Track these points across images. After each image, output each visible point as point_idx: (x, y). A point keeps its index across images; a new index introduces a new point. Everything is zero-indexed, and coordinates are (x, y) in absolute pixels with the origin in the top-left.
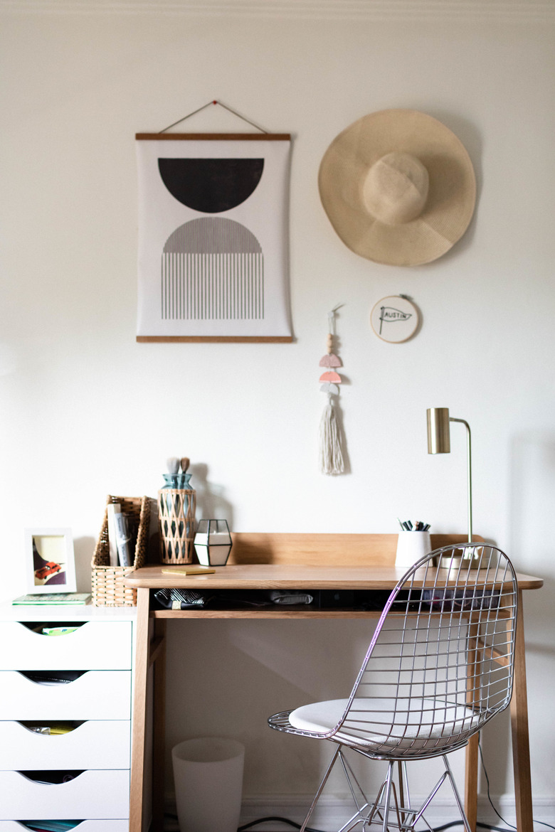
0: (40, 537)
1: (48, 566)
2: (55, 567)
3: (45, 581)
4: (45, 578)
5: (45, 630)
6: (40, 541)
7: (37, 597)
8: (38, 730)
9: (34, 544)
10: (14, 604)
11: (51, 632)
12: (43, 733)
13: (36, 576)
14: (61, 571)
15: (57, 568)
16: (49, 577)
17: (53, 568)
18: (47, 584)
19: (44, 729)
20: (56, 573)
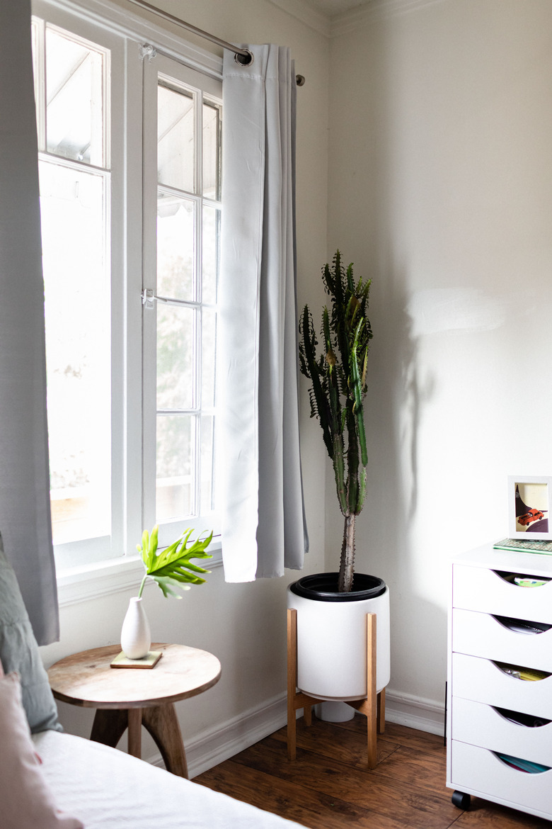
0: (524, 484)
1: (531, 513)
2: (538, 514)
3: (527, 527)
4: (528, 525)
5: (517, 580)
6: (523, 489)
7: (518, 543)
8: (509, 672)
9: (517, 490)
10: (495, 548)
11: (522, 582)
12: (514, 676)
13: (519, 522)
14: (543, 518)
15: (539, 515)
16: (531, 524)
17: (536, 515)
18: (528, 531)
19: (515, 673)
20: (539, 520)
